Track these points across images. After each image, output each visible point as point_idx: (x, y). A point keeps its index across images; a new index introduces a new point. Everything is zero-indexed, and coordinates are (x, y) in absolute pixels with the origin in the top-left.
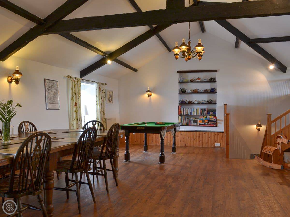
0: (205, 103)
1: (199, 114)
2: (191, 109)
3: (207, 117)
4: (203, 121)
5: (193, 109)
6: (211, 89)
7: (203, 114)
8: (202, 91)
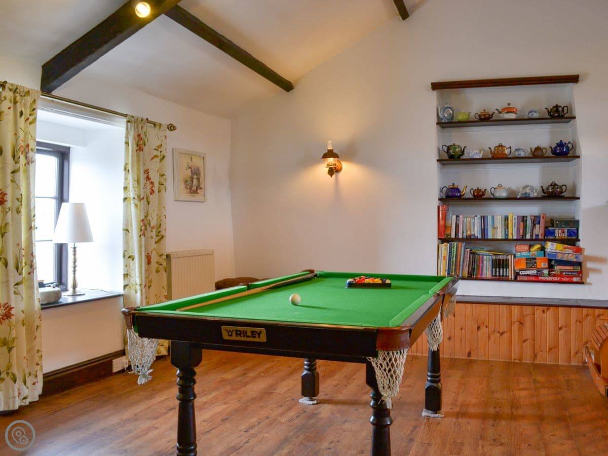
0: (535, 195)
1: (515, 237)
2: (483, 218)
3: (543, 249)
4: (531, 262)
5: (493, 217)
6: (554, 146)
7: (528, 237)
8: (522, 154)
